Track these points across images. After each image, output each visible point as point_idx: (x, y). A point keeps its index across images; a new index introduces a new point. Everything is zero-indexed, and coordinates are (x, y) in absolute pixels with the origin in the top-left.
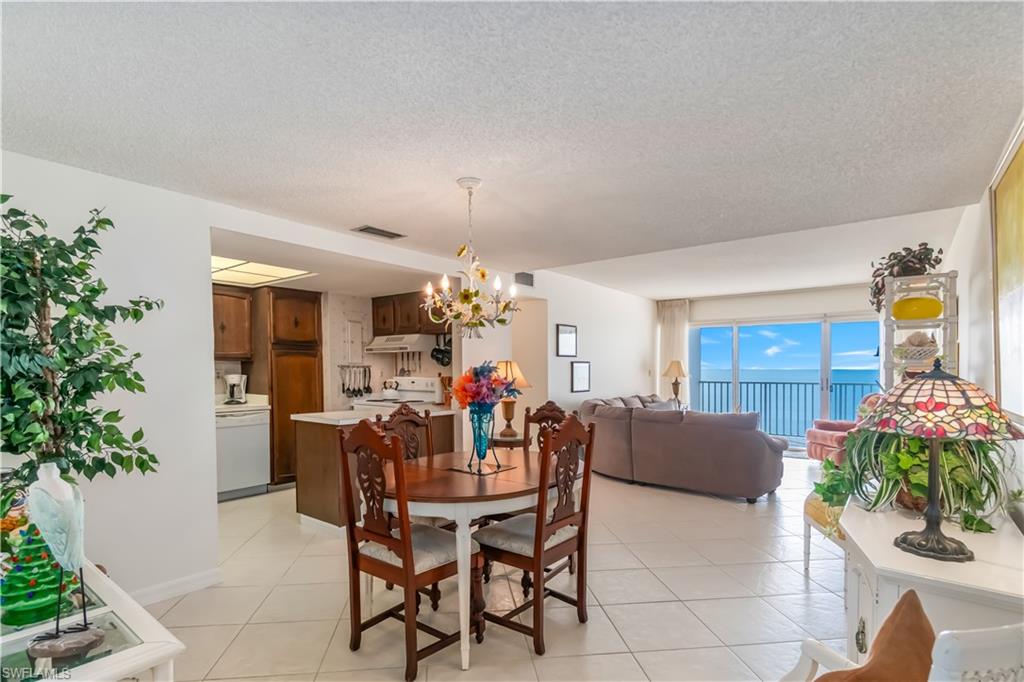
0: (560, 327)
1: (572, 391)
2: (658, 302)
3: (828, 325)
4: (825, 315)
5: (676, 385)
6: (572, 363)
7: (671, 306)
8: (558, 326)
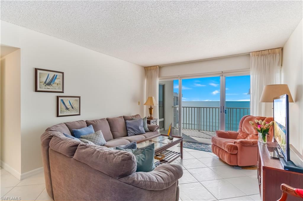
0: (39, 71)
1: (58, 116)
2: (145, 67)
3: (224, 77)
4: (222, 72)
5: (151, 109)
6: (58, 97)
7: (151, 70)
8: (36, 70)
